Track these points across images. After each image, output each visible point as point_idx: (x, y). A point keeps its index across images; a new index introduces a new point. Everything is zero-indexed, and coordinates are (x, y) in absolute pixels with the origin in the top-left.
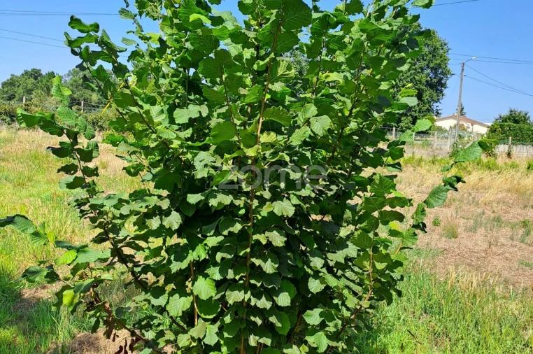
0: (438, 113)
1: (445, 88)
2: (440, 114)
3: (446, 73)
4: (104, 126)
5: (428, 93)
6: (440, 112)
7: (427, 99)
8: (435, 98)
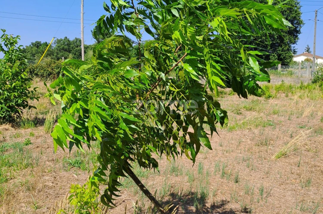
0: (295, 52)
1: (299, 34)
2: (296, 52)
3: (299, 23)
4: (38, 74)
5: (287, 38)
6: (296, 50)
7: (287, 42)
8: (293, 41)
